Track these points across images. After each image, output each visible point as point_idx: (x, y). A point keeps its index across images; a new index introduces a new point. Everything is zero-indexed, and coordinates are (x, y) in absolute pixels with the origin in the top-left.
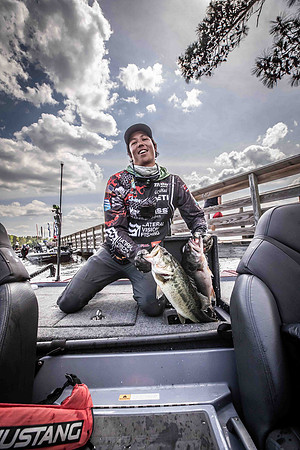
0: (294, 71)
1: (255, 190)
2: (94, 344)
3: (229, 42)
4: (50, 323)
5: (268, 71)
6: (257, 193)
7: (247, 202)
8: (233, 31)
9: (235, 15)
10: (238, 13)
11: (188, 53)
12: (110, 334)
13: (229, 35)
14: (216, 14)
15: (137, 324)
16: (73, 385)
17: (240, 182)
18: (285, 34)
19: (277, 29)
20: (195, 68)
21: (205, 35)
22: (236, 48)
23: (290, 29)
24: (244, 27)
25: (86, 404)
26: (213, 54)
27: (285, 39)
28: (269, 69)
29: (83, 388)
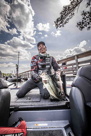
0: (88, 26)
1: (77, 61)
2: (28, 108)
3: (69, 17)
4: (14, 101)
5: (80, 26)
6: (78, 61)
7: (75, 64)
8: (70, 14)
9: (71, 10)
10: (72, 9)
11: (57, 20)
12: (33, 105)
13: (69, 15)
14: (65, 9)
15: (41, 102)
16: (21, 121)
17: (72, 58)
18: (85, 16)
19: (83, 14)
20: (59, 25)
21: (62, 15)
22: (71, 19)
23: (87, 14)
24: (73, 13)
25: (25, 127)
26: (64, 21)
27: (85, 17)
28: (81, 25)
29: (24, 122)
